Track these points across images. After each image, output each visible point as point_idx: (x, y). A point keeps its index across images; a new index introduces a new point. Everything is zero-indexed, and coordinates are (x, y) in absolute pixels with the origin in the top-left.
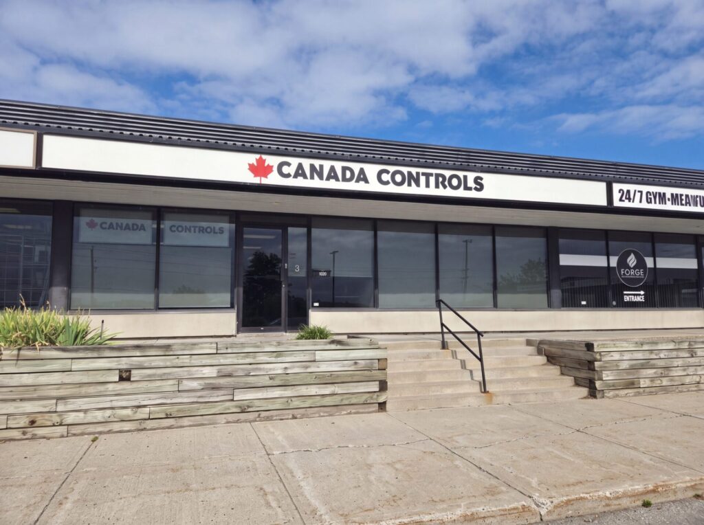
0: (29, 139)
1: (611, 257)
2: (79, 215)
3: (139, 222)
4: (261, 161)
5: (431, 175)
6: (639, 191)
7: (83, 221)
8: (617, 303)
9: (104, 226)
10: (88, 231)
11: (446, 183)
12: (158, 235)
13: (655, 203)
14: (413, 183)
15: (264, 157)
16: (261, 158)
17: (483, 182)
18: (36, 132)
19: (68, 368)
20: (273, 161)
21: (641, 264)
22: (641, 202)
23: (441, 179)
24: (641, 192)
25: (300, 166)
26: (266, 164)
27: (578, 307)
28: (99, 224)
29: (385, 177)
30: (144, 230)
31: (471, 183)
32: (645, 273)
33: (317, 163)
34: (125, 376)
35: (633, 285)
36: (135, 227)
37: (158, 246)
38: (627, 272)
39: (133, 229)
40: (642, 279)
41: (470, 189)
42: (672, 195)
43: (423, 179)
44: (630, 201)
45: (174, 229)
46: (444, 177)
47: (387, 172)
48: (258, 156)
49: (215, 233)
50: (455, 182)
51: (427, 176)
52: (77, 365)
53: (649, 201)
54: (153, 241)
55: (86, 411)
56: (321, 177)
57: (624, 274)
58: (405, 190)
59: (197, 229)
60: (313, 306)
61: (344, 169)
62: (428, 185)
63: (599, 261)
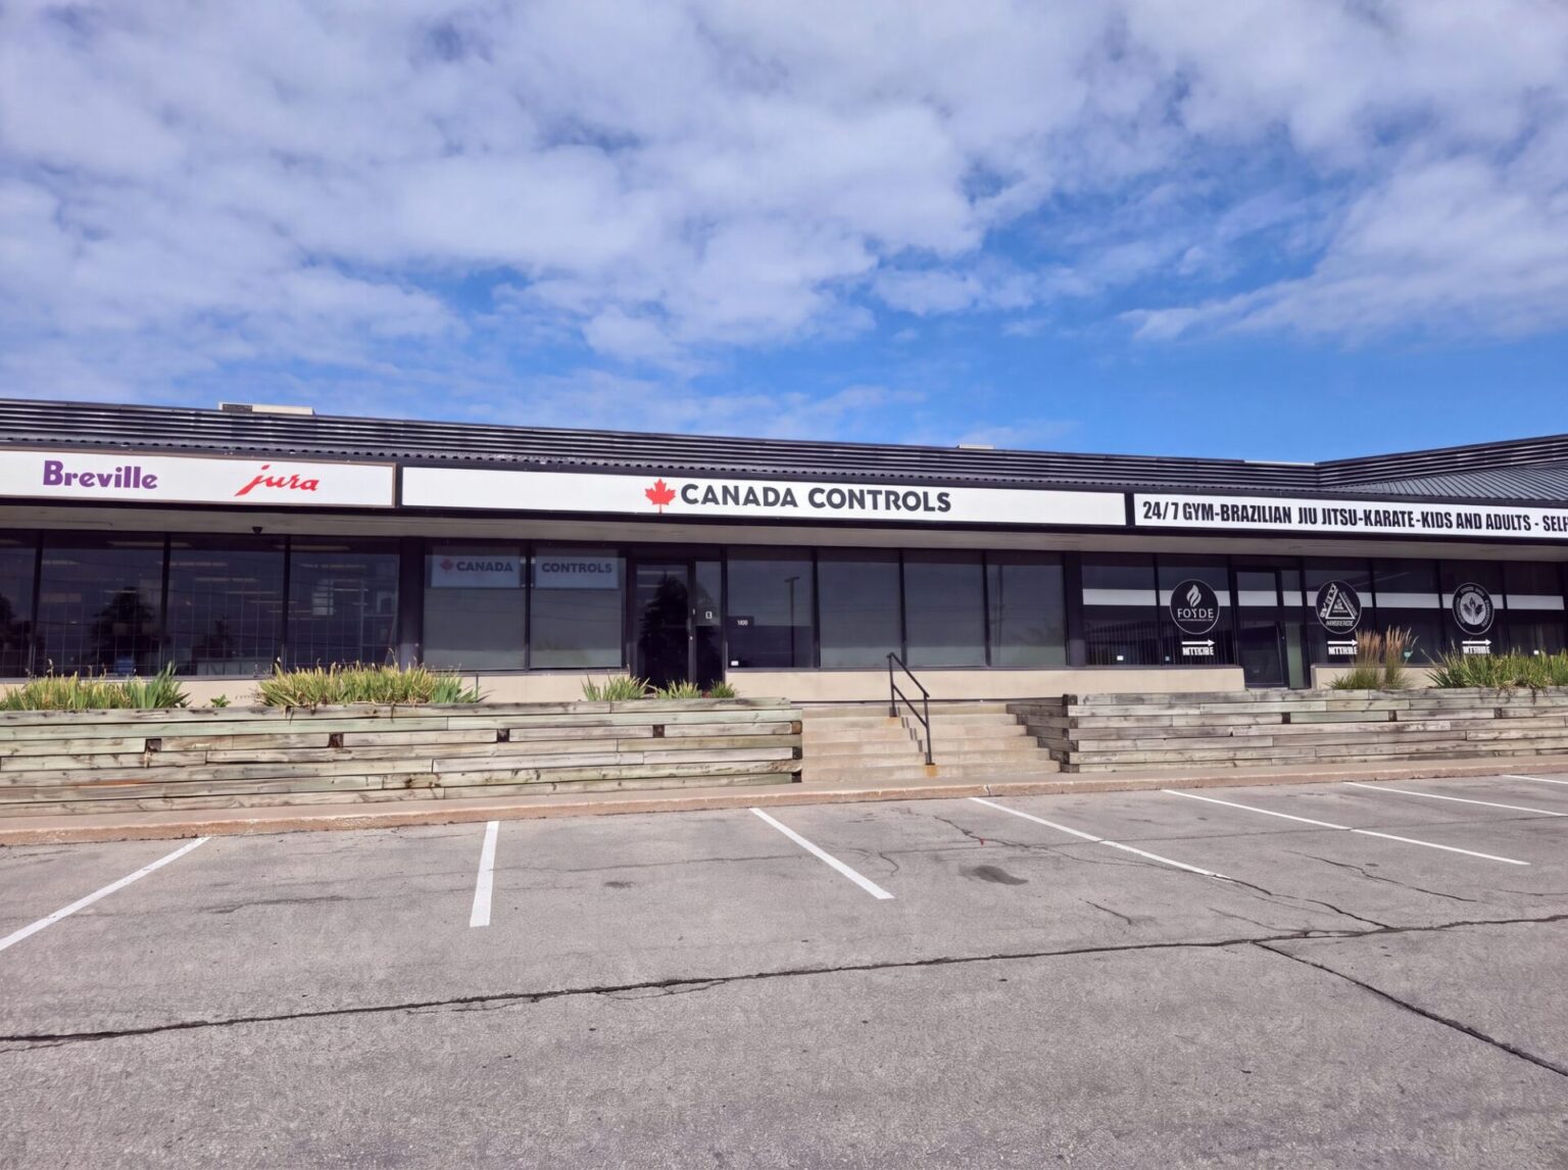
0: (386, 473)
1: (1161, 592)
2: (431, 553)
3: (504, 560)
4: (660, 485)
5: (880, 492)
6: (1173, 504)
7: (436, 560)
8: (1172, 658)
9: (462, 566)
10: (442, 575)
11: (900, 503)
12: (528, 575)
13: (1197, 518)
14: (855, 503)
15: (665, 480)
16: (660, 481)
17: (948, 499)
18: (394, 464)
19: (444, 726)
20: (675, 484)
21: (1208, 600)
22: (1175, 517)
23: (892, 498)
24: (1176, 505)
25: (710, 489)
26: (667, 489)
27: (1111, 664)
28: (455, 565)
29: (819, 498)
30: (511, 569)
31: (933, 502)
32: (1215, 614)
33: (731, 484)
34: (503, 737)
35: (1197, 631)
36: (499, 567)
37: (528, 590)
38: (1187, 613)
39: (497, 569)
40: (1209, 624)
41: (933, 509)
42: (1223, 506)
43: (868, 499)
44: (1159, 517)
45: (547, 568)
46: (896, 495)
47: (822, 491)
48: (656, 479)
49: (600, 571)
50: (912, 501)
51: (875, 494)
52: (454, 723)
53: (1188, 517)
54: (521, 584)
55: (463, 773)
56: (736, 500)
57: (1182, 616)
58: (845, 513)
59: (577, 568)
60: (730, 666)
61: (766, 490)
62: (875, 507)
63: (1144, 598)
